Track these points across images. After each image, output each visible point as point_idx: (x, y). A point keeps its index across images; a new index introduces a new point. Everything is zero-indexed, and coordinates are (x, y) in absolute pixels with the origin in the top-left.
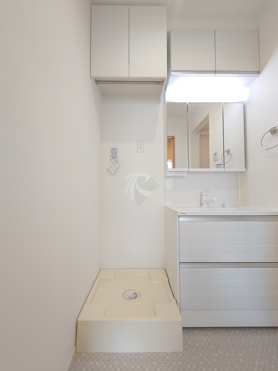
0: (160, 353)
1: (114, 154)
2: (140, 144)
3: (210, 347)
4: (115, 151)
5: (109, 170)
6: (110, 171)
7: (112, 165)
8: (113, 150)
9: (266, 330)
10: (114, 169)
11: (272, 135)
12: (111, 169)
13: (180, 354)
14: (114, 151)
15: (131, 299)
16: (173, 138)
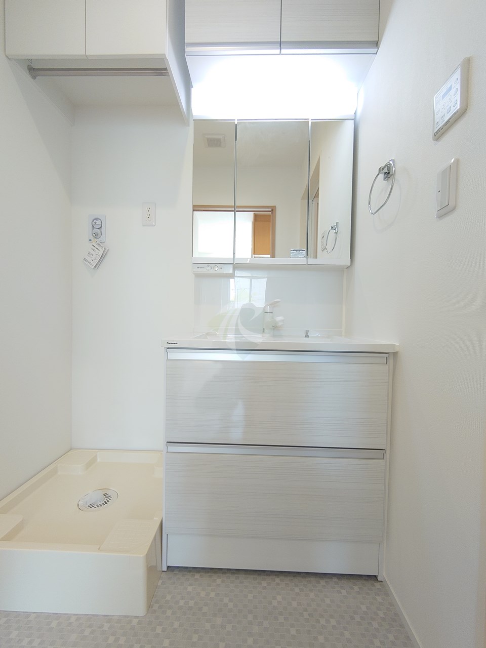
0: (97, 615)
1: (97, 228)
2: (148, 209)
3: (205, 609)
4: (98, 222)
5: (86, 260)
6: (87, 263)
7: (92, 252)
8: (95, 221)
9: (337, 580)
10: (96, 259)
11: (385, 181)
12: (89, 259)
13: (135, 622)
14: (95, 223)
15: (91, 506)
16: (272, 210)
